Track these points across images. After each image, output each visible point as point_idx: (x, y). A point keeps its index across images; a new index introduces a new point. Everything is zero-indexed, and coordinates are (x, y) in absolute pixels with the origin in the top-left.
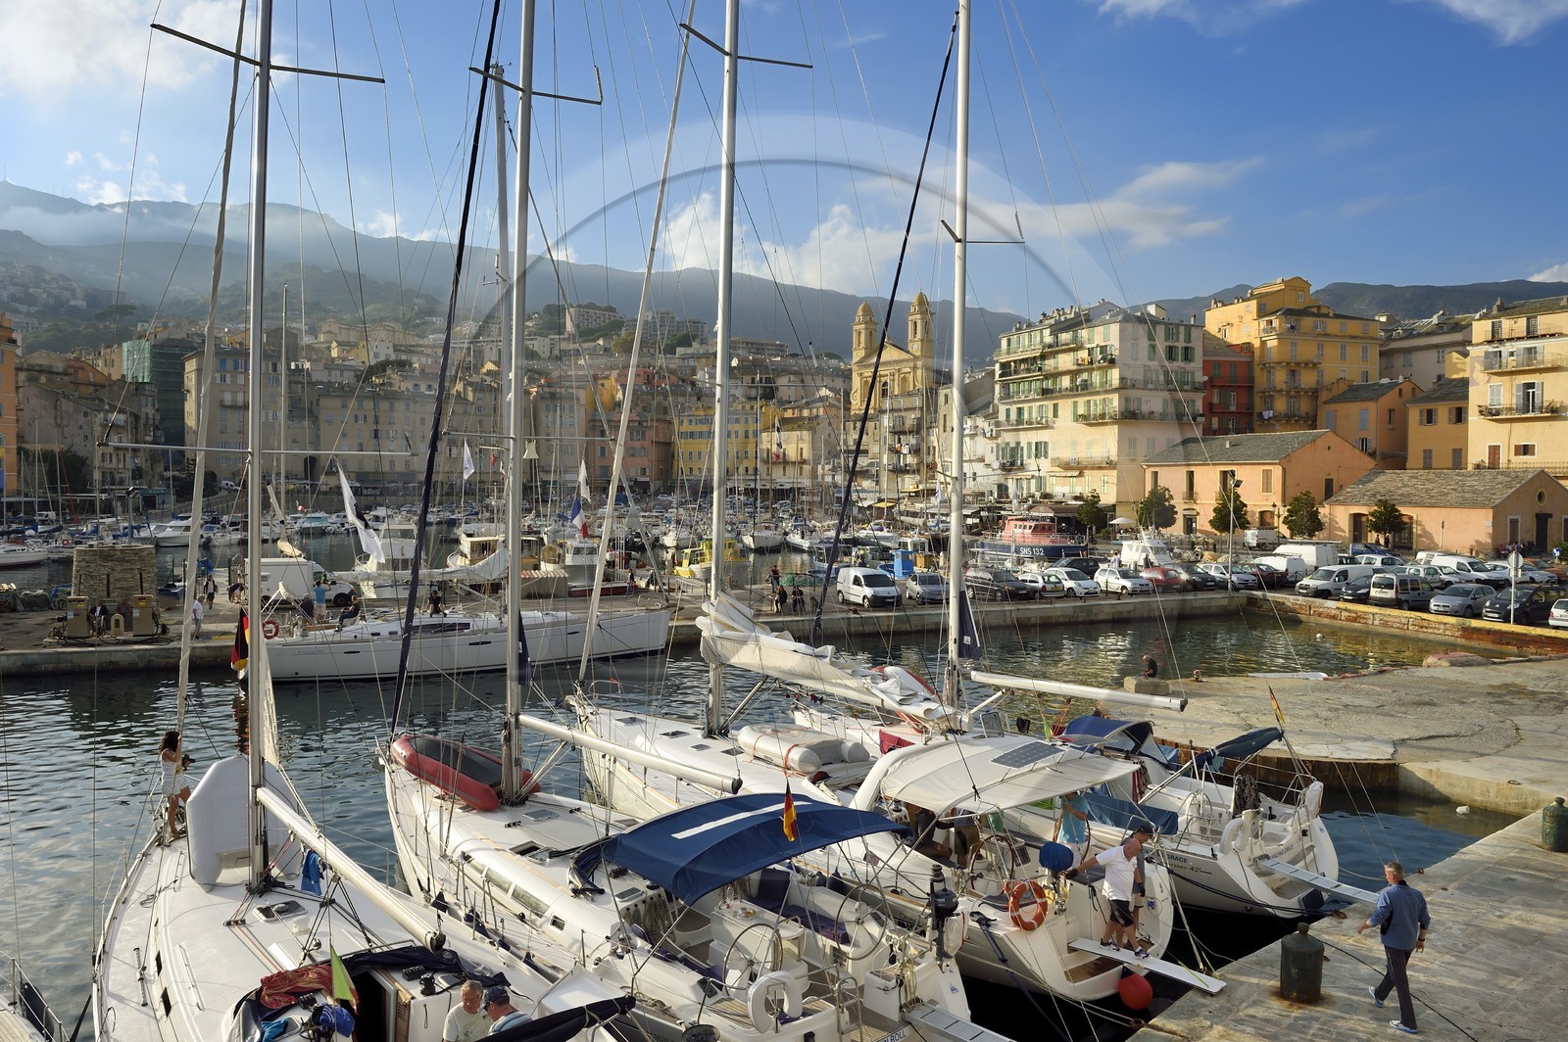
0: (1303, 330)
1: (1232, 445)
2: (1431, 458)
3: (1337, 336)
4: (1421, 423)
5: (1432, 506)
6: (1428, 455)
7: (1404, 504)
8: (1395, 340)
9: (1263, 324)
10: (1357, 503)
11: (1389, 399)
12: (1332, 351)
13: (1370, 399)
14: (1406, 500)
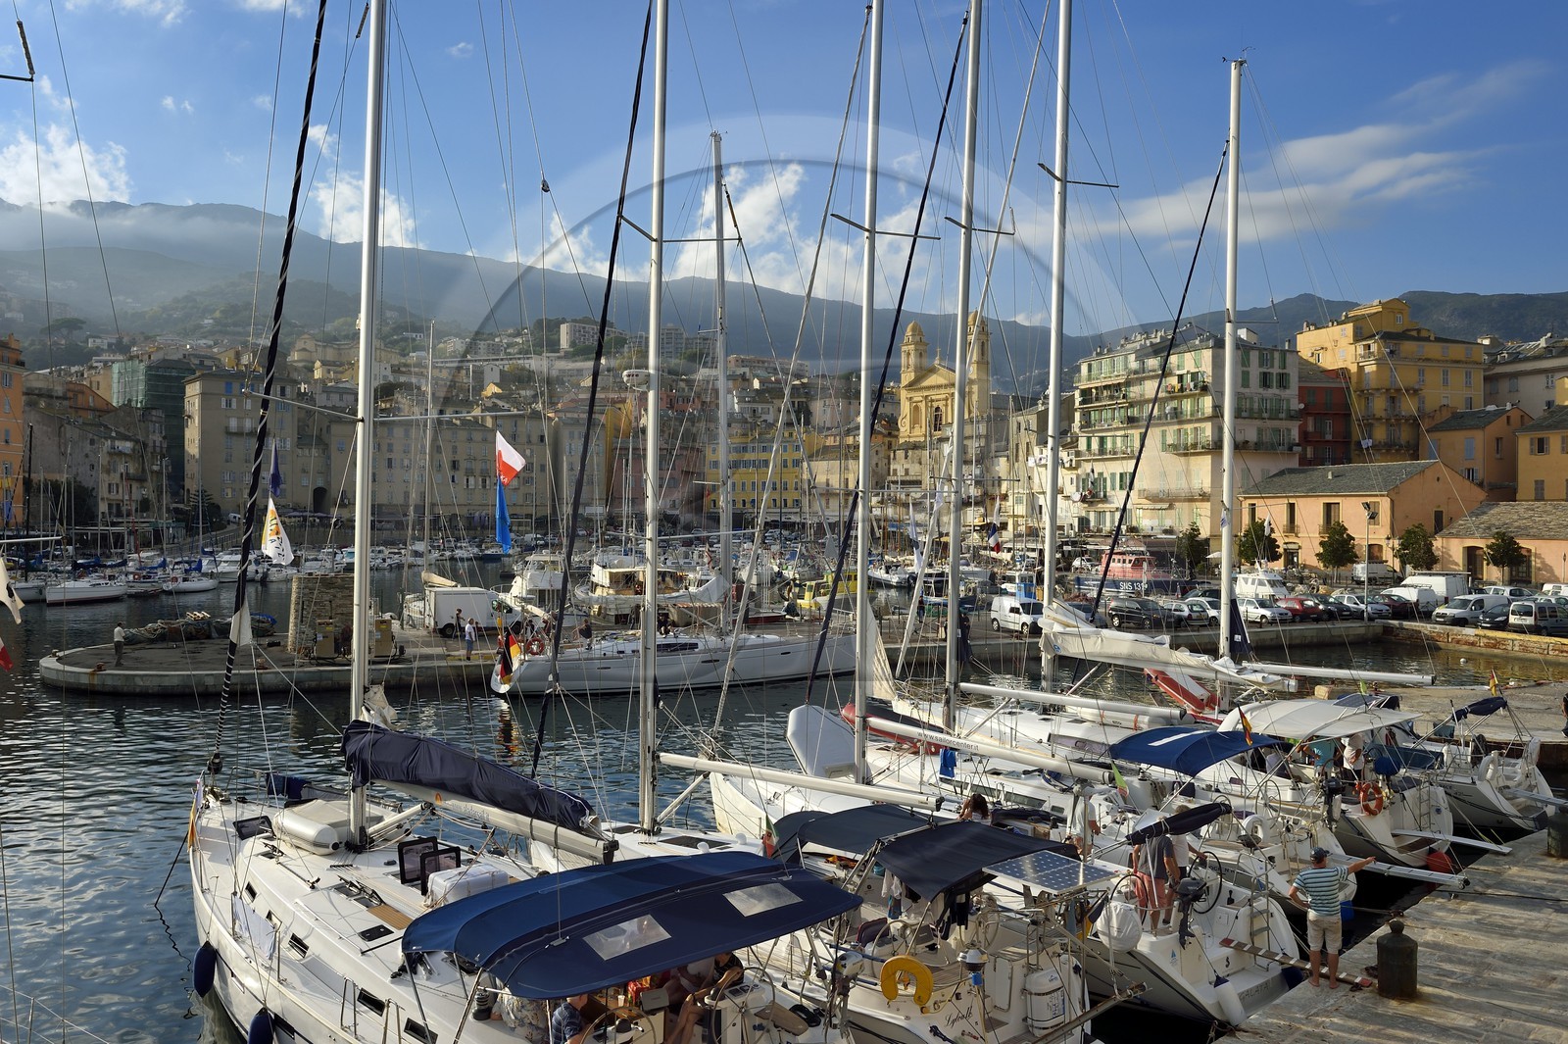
0: (1403, 355)
1: (1334, 476)
2: (1543, 489)
3: (1438, 361)
4: (1532, 452)
5: (1551, 538)
6: (1540, 485)
7: (1521, 536)
8: (1500, 364)
9: (1361, 350)
10: (1471, 536)
11: (1497, 427)
12: (1433, 377)
13: (1477, 427)
14: (1523, 532)
